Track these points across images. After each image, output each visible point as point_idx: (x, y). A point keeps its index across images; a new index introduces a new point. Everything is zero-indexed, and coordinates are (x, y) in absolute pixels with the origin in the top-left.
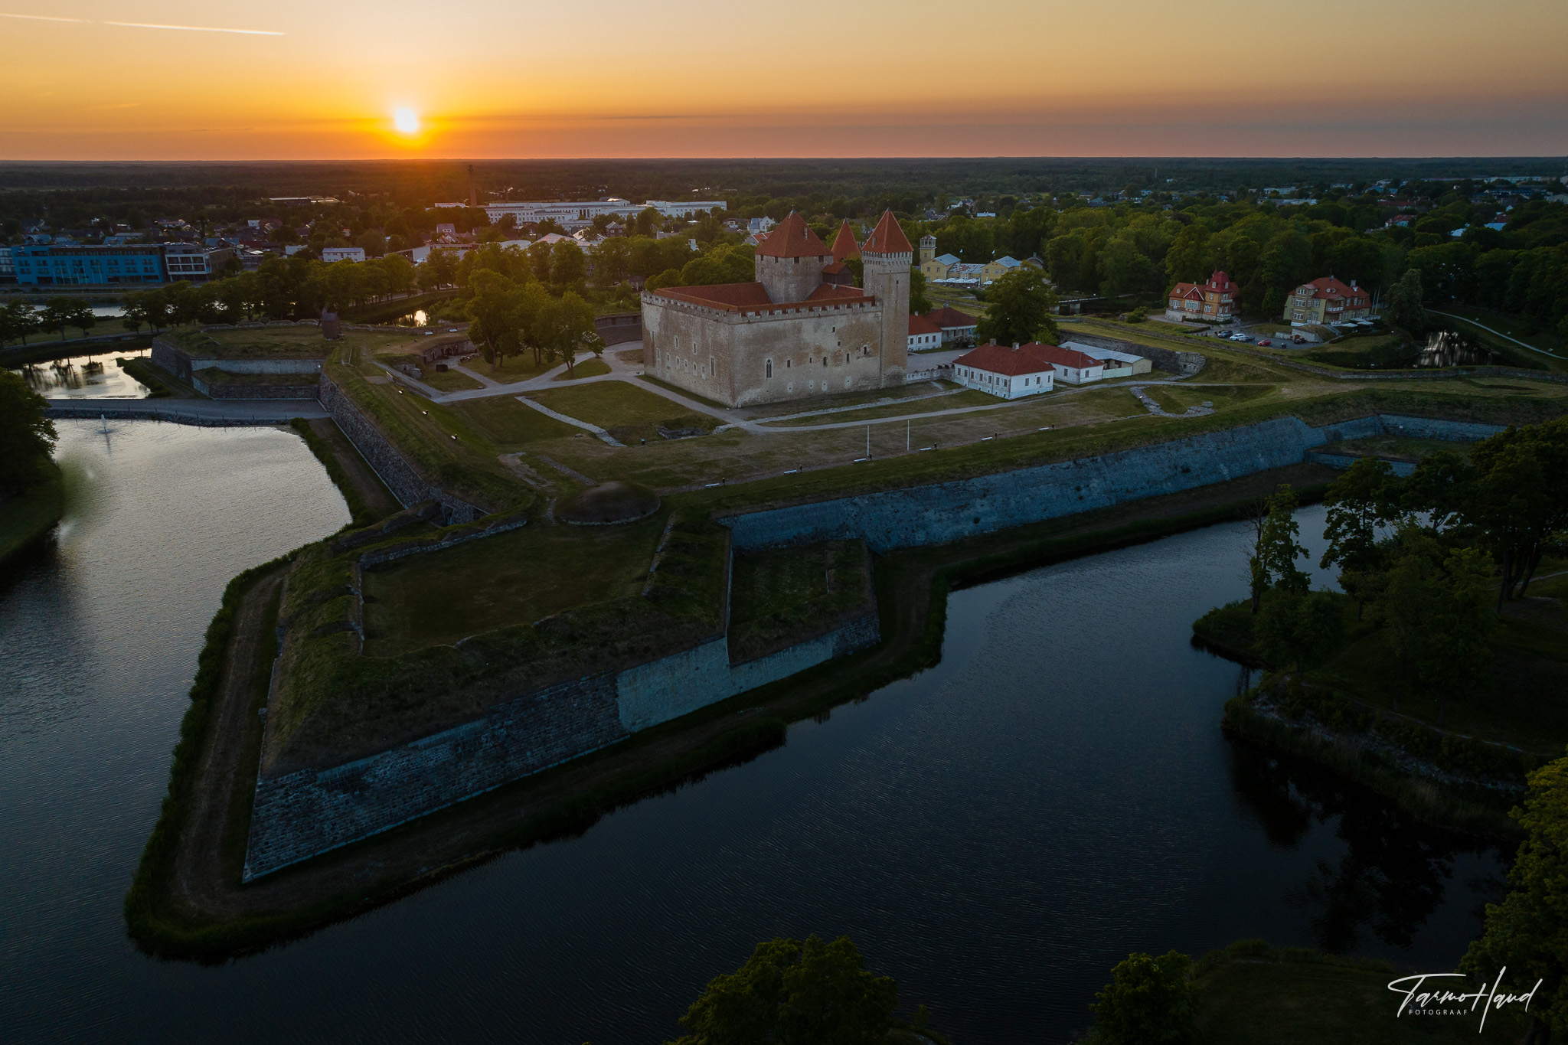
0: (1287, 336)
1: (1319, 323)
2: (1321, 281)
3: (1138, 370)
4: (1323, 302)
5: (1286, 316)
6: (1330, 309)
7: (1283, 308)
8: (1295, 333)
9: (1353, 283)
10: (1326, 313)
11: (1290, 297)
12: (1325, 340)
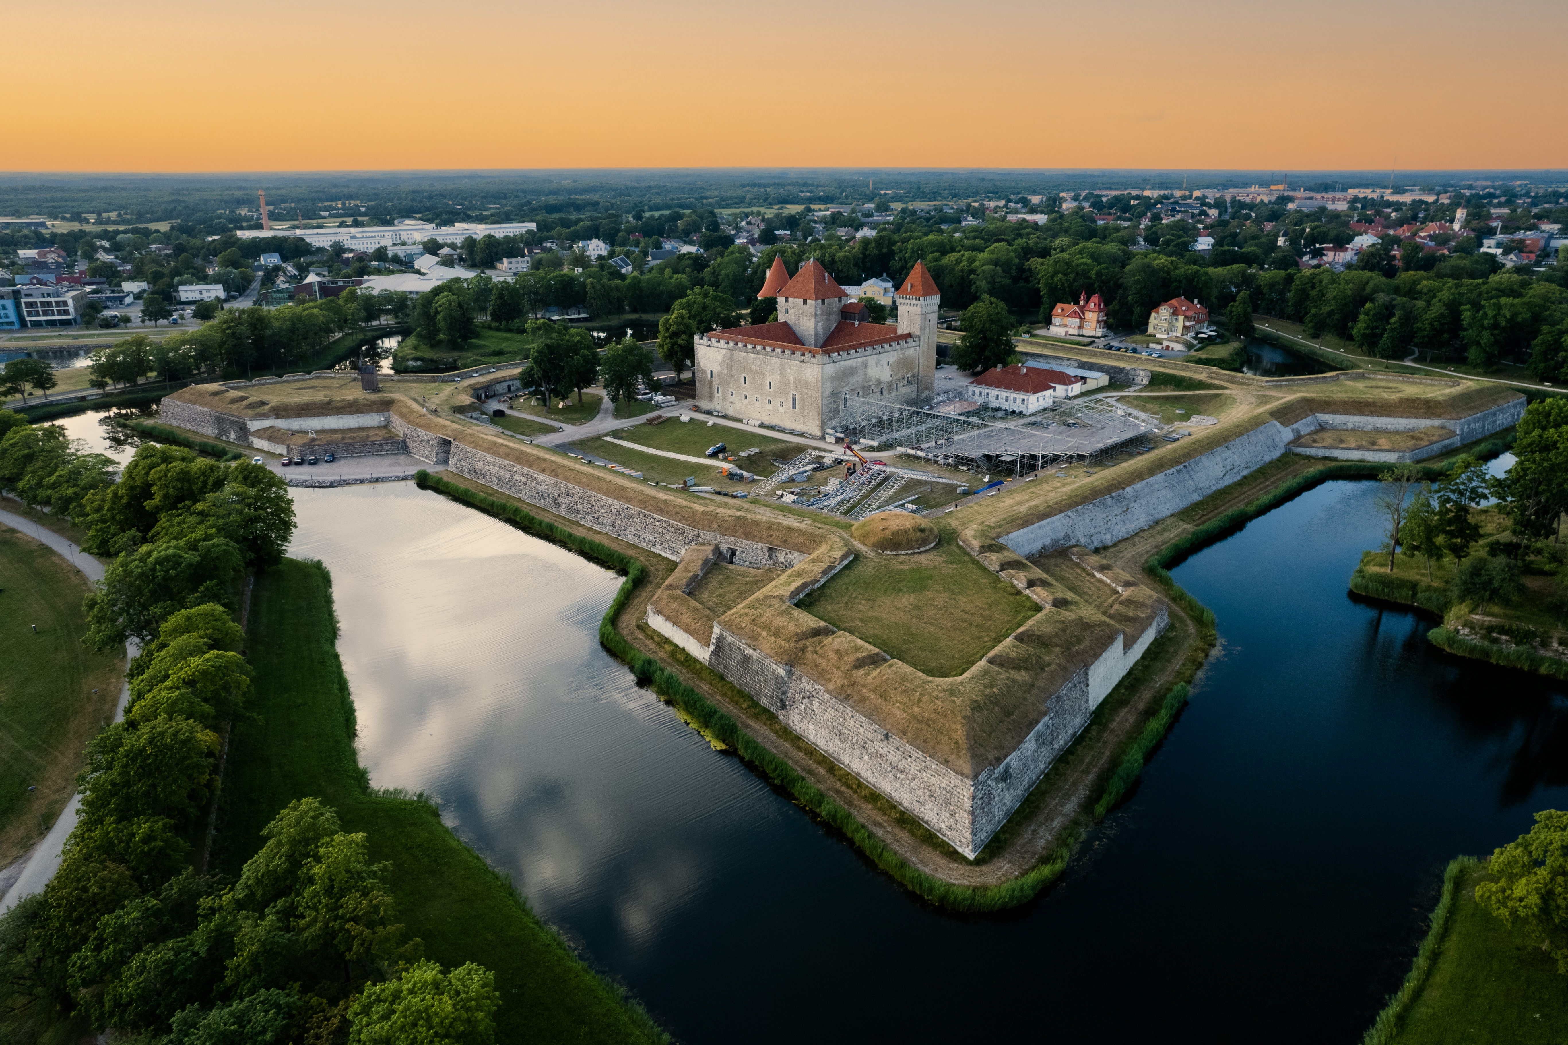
0: (1159, 347)
1: (1179, 335)
2: (1174, 302)
3: (1101, 384)
4: (1181, 318)
5: (1151, 330)
6: (1187, 324)
7: (1147, 324)
8: (1165, 343)
9: (1196, 301)
10: (1184, 327)
11: (1153, 315)
12: (1189, 350)
